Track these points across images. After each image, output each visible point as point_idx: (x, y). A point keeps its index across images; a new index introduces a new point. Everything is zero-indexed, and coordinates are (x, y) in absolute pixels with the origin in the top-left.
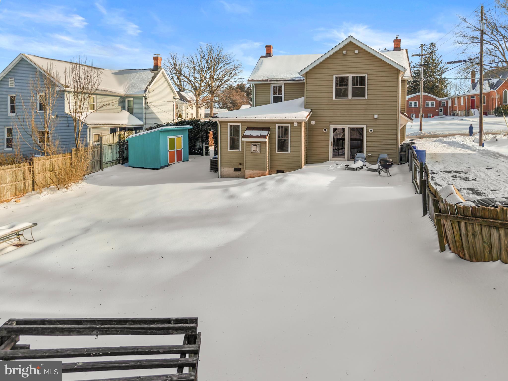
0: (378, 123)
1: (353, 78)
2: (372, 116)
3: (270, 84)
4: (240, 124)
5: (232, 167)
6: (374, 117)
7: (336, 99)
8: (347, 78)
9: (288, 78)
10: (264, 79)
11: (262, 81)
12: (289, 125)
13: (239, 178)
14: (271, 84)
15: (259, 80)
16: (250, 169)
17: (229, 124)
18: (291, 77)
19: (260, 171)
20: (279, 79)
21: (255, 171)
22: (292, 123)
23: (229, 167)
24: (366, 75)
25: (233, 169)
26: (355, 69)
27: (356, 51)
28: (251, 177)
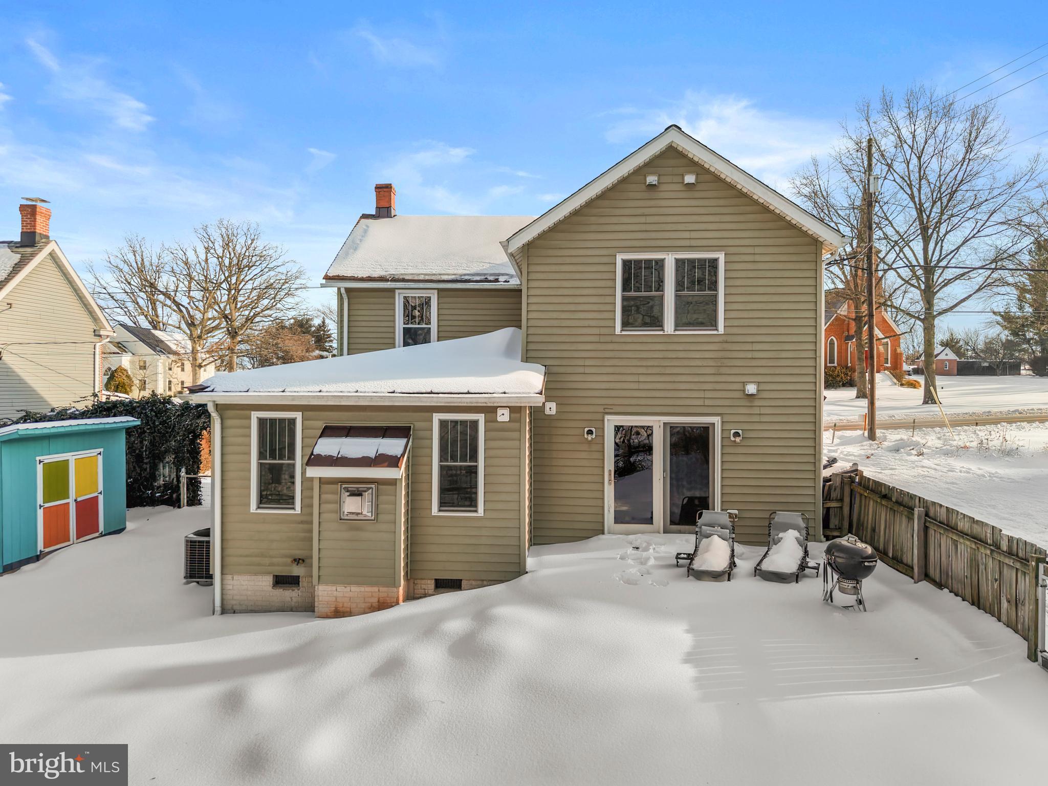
0: (757, 411)
1: (679, 263)
2: (739, 387)
3: (392, 291)
4: (298, 416)
5: (268, 573)
6: (744, 391)
7: (624, 333)
8: (660, 264)
9: (448, 275)
10: (376, 274)
11: (370, 279)
12: (481, 418)
13: (292, 611)
14: (397, 292)
15: (360, 276)
16: (334, 583)
17: (255, 415)
18: (455, 272)
19: (376, 589)
20: (422, 277)
21: (355, 589)
22: (490, 411)
23: (256, 574)
24: (721, 257)
25: (268, 580)
26: (687, 235)
27: (690, 179)
28: (338, 614)
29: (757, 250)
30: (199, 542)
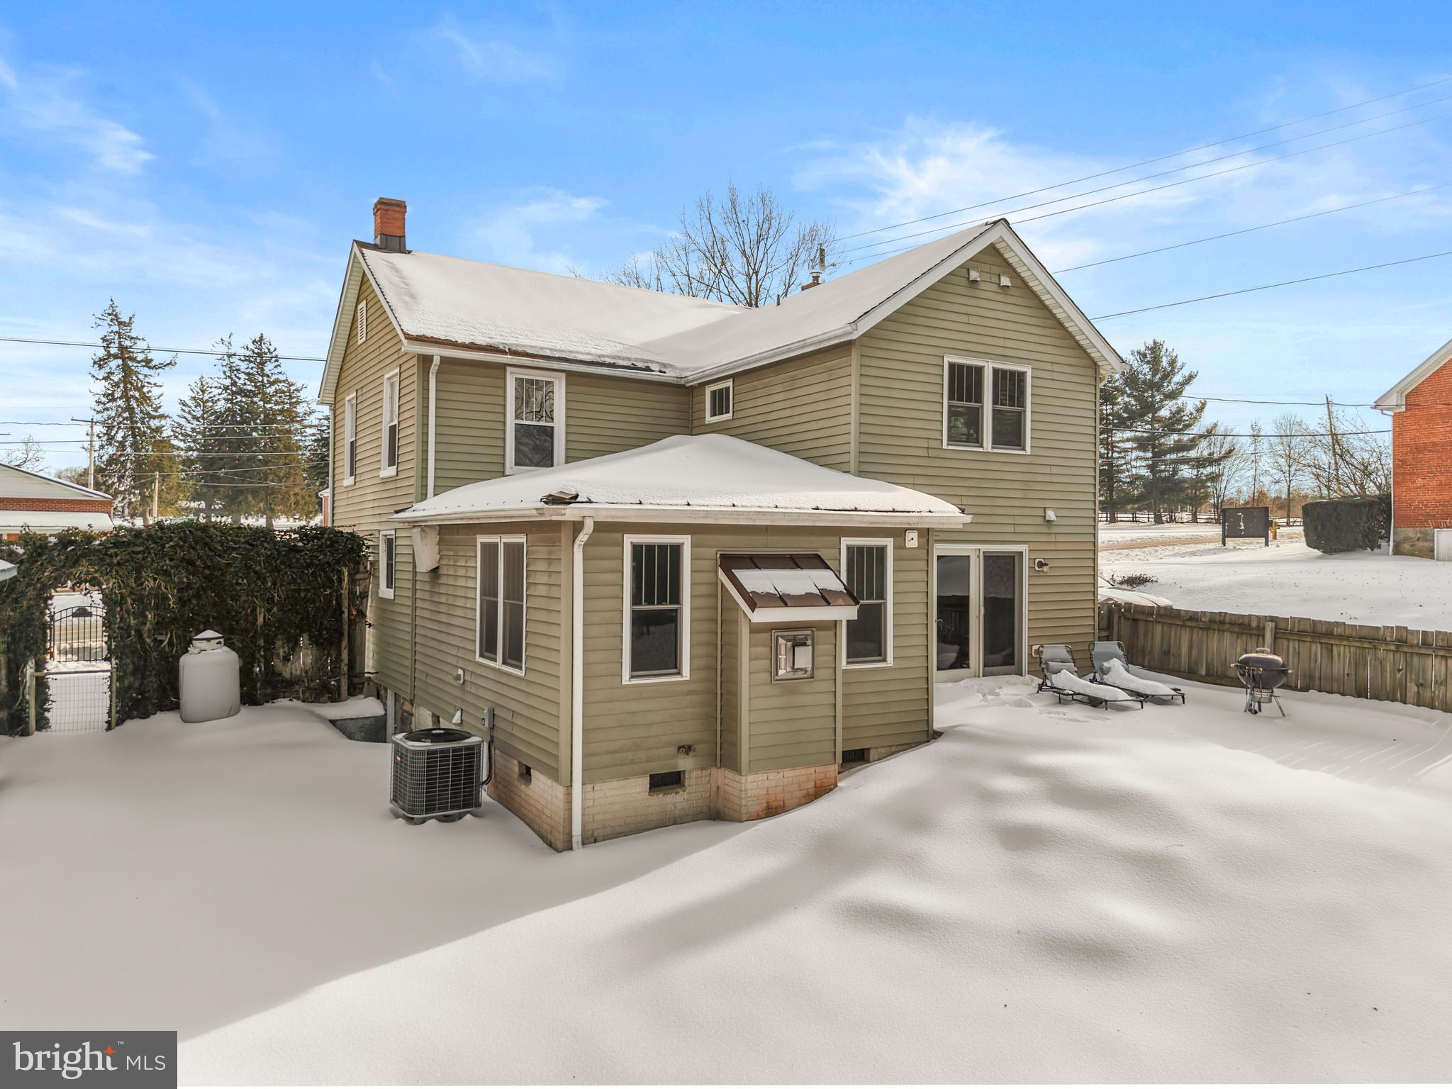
0: (1052, 538)
1: (996, 372)
2: (1041, 512)
4: (686, 541)
6: (1045, 517)
7: (950, 447)
8: (979, 370)
12: (889, 543)
13: (675, 823)
14: (509, 369)
15: (460, 341)
16: (765, 769)
17: (629, 540)
19: (812, 770)
21: (789, 773)
22: (898, 533)
23: (626, 777)
24: (1028, 371)
25: (645, 781)
26: (1000, 342)
27: (1005, 281)
28: (772, 811)
29: (1056, 368)
30: (442, 751)
